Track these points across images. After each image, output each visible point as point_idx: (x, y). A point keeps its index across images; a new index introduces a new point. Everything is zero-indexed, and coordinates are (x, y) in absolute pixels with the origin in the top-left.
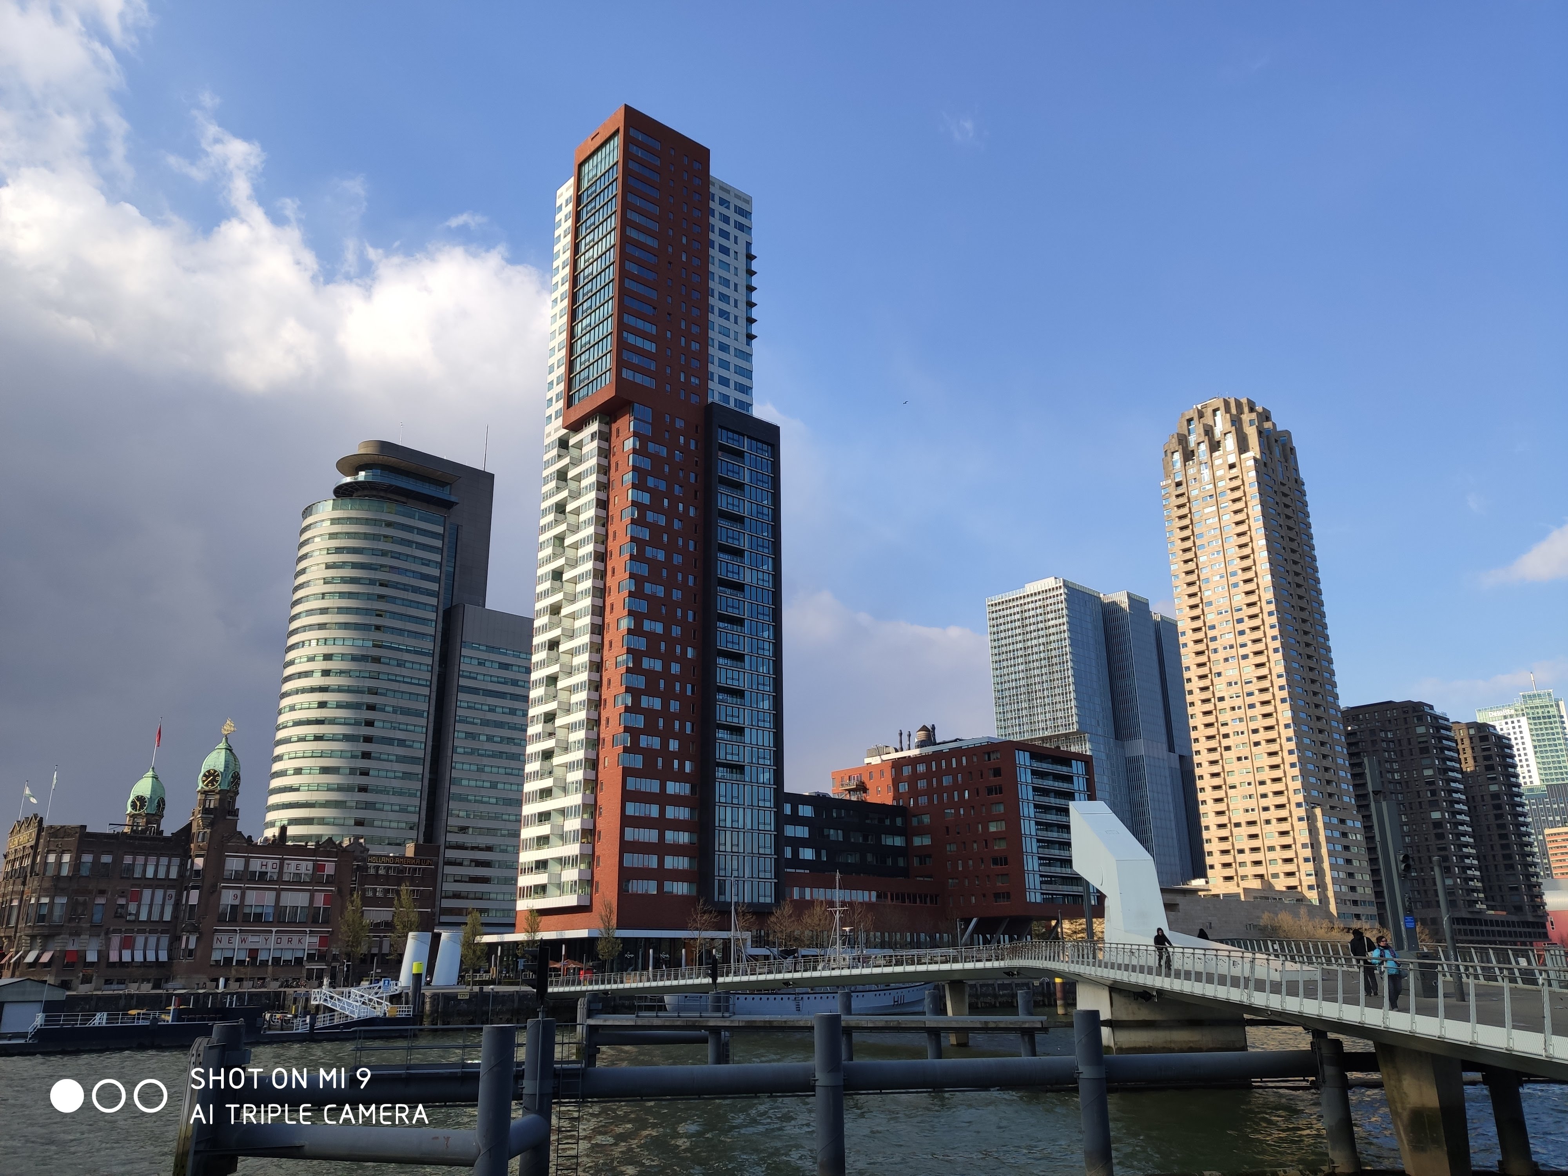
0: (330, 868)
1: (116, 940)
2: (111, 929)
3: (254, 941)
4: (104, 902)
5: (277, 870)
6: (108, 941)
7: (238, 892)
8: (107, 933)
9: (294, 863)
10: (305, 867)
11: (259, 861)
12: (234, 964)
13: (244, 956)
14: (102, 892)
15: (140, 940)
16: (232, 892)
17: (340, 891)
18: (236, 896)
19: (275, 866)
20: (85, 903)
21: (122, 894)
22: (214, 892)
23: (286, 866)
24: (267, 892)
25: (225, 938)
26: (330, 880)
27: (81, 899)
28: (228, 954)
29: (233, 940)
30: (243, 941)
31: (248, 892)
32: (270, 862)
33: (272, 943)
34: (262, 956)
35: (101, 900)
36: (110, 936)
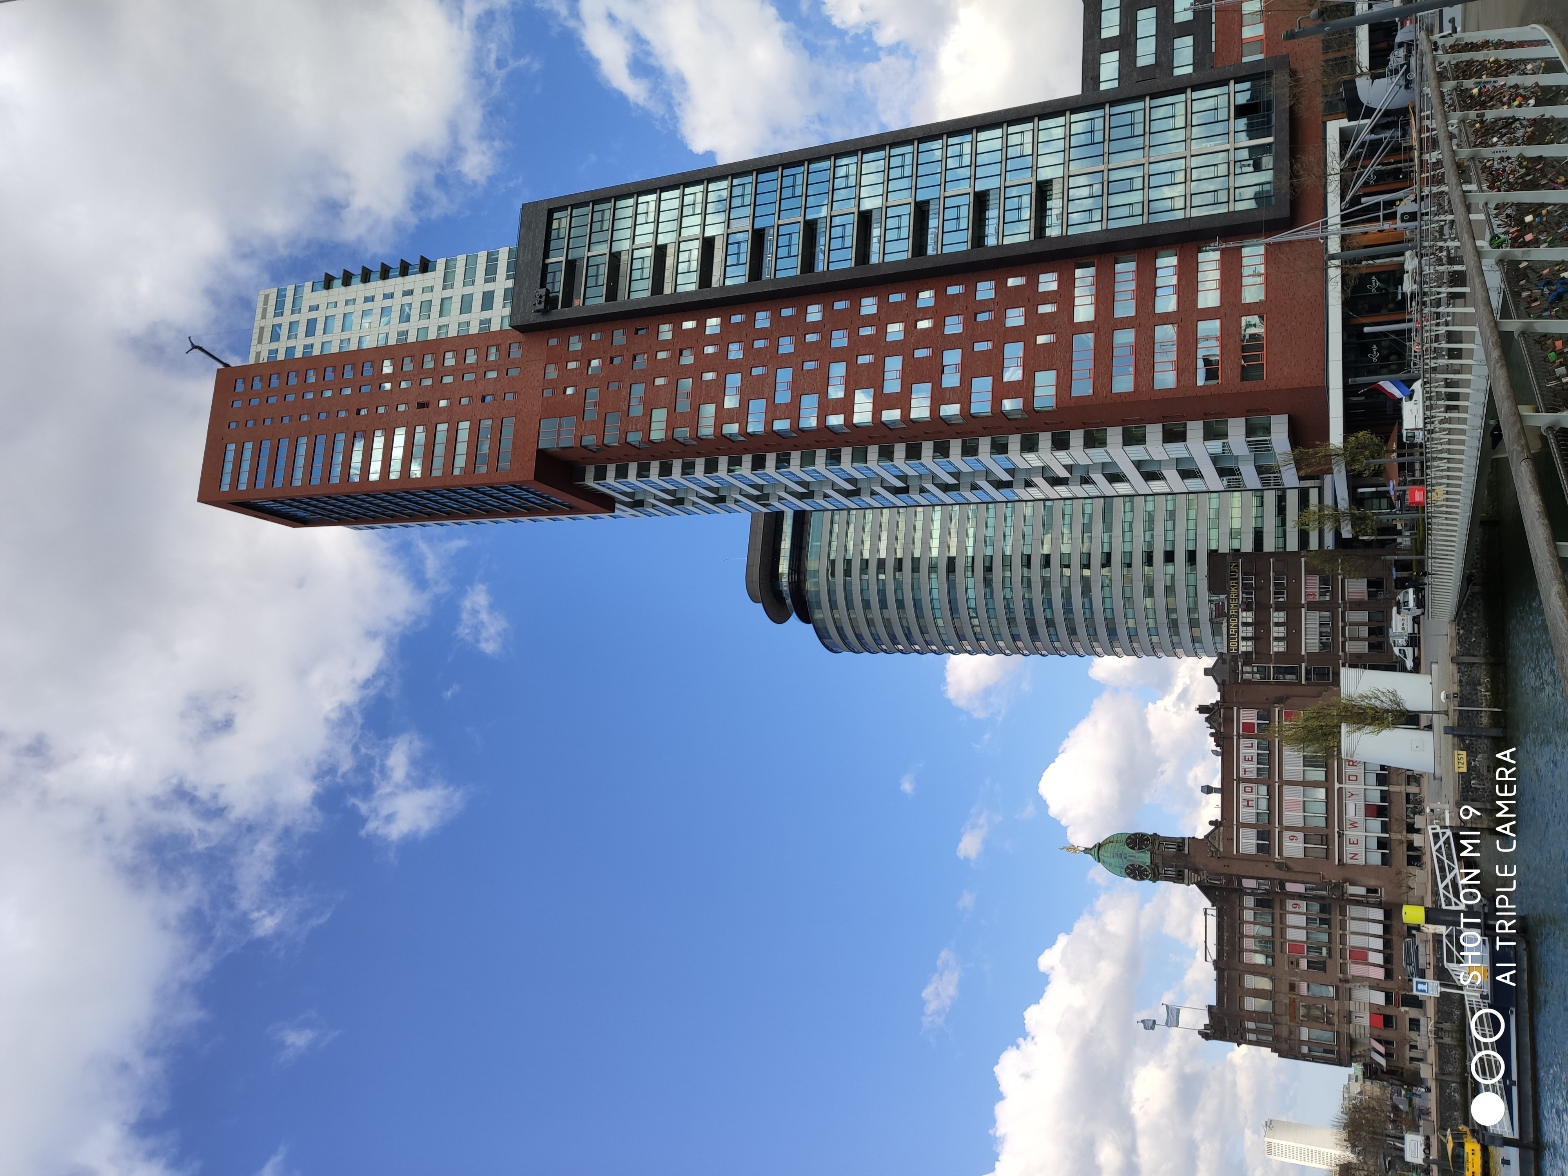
0: (1249, 716)
1: (1355, 969)
2: (1341, 976)
3: (1353, 809)
4: (1306, 984)
5: (1254, 786)
6: (1356, 979)
7: (1286, 835)
8: (1347, 981)
9: (1243, 765)
10: (1248, 749)
11: (1243, 810)
12: (1387, 835)
13: (1375, 824)
14: (1292, 987)
15: (1354, 941)
16: (1287, 843)
17: (1280, 700)
18: (1292, 838)
19: (1248, 789)
20: (1308, 1007)
21: (1295, 963)
22: (1287, 866)
23: (1248, 776)
24: (1285, 798)
25: (1349, 849)
26: (1265, 715)
27: (1302, 1011)
28: (1373, 844)
29: (1354, 839)
30: (1354, 825)
31: (1285, 823)
32: (1243, 795)
33: (1359, 787)
34: (1375, 797)
35: (1303, 987)
36: (1350, 977)
